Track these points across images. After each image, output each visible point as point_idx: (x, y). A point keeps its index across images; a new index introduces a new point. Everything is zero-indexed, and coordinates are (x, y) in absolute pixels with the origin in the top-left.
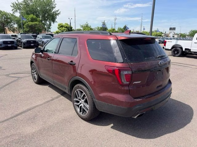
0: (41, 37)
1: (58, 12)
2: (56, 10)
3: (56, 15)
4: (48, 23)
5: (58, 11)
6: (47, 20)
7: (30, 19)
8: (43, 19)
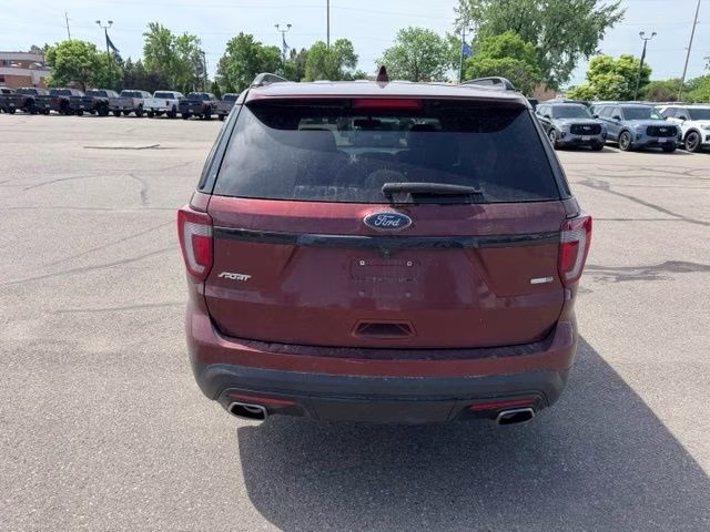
0: (549, 112)
1: (614, 14)
2: (607, 6)
3: (604, 24)
4: (565, 57)
5: (613, 8)
6: (563, 47)
7: (498, 49)
8: (548, 47)
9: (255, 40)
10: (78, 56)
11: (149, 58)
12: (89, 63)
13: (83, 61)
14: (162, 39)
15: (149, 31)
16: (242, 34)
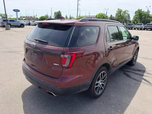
9: (143, 10)
10: (101, 16)
11: (116, 16)
12: (103, 17)
13: (101, 17)
14: (120, 12)
15: (118, 10)
16: (139, 9)
